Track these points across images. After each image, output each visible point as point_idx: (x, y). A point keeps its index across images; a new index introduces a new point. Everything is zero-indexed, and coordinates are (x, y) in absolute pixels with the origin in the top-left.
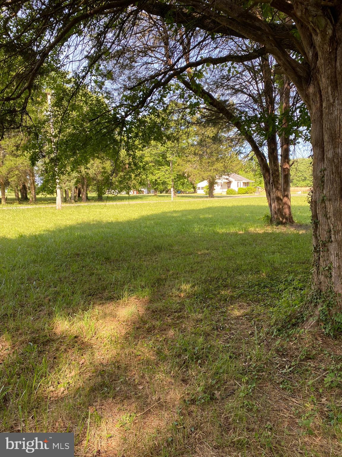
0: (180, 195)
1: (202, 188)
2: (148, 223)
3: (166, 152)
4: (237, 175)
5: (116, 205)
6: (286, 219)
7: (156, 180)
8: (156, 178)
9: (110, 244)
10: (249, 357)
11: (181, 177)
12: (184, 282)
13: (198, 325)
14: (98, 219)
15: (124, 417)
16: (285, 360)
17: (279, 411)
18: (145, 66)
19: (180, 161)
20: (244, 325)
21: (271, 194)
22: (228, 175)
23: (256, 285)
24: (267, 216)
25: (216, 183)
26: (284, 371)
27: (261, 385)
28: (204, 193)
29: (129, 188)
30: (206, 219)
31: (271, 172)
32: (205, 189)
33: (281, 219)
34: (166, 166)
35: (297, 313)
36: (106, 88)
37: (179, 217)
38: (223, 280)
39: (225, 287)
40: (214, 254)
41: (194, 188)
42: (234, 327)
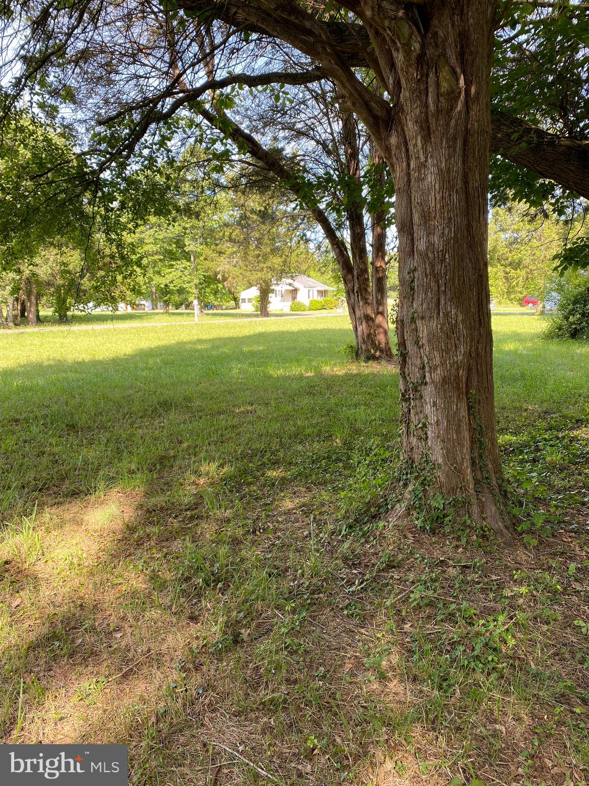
0: (211, 312)
1: (250, 300)
2: (151, 361)
3: (182, 236)
4: (308, 279)
5: (93, 330)
6: (381, 351)
7: (166, 285)
8: (167, 282)
9: (78, 400)
10: (300, 571)
11: (210, 279)
12: (205, 460)
13: (223, 527)
14: (58, 356)
15: (86, 685)
16: (355, 572)
17: (338, 649)
18: (134, 82)
19: (207, 251)
20: (298, 522)
21: (357, 310)
22: (292, 277)
23: (324, 458)
24: (351, 346)
25: (273, 291)
26: (353, 588)
27: (316, 614)
28: (253, 309)
29: (114, 300)
30: (253, 354)
31: (355, 273)
32: (254, 302)
33: (373, 351)
34: (184, 261)
35: (379, 497)
36: (63, 118)
37: (206, 350)
38: (273, 453)
39: (274, 464)
40: (261, 411)
41: (235, 299)
42: (281, 526)
